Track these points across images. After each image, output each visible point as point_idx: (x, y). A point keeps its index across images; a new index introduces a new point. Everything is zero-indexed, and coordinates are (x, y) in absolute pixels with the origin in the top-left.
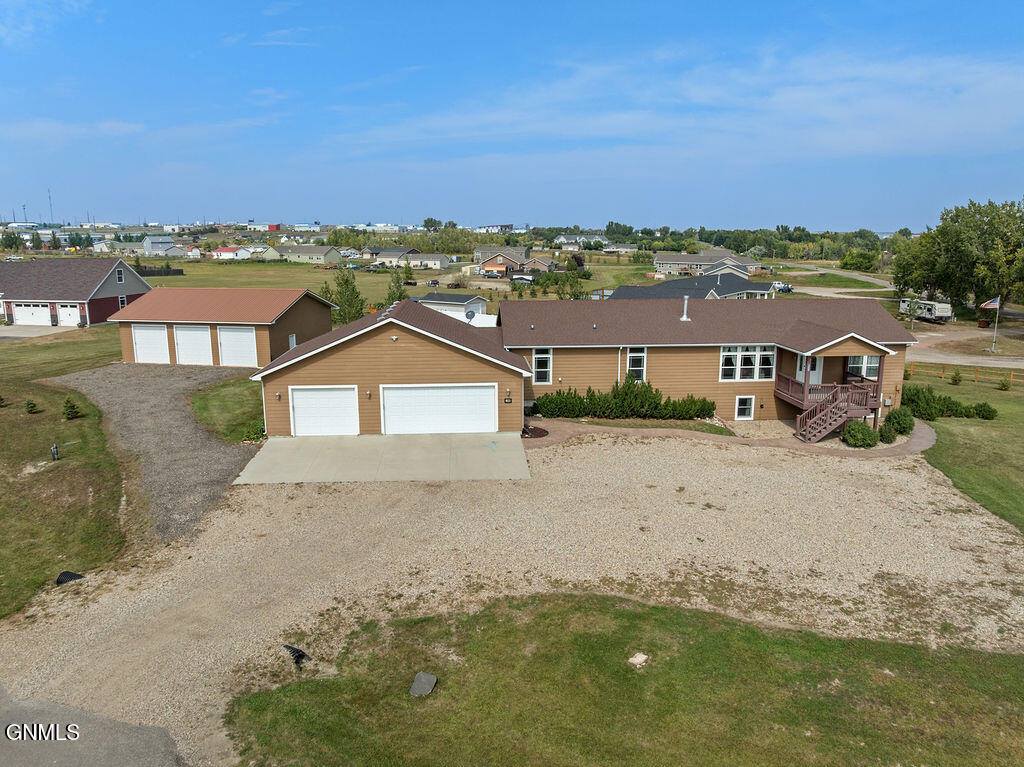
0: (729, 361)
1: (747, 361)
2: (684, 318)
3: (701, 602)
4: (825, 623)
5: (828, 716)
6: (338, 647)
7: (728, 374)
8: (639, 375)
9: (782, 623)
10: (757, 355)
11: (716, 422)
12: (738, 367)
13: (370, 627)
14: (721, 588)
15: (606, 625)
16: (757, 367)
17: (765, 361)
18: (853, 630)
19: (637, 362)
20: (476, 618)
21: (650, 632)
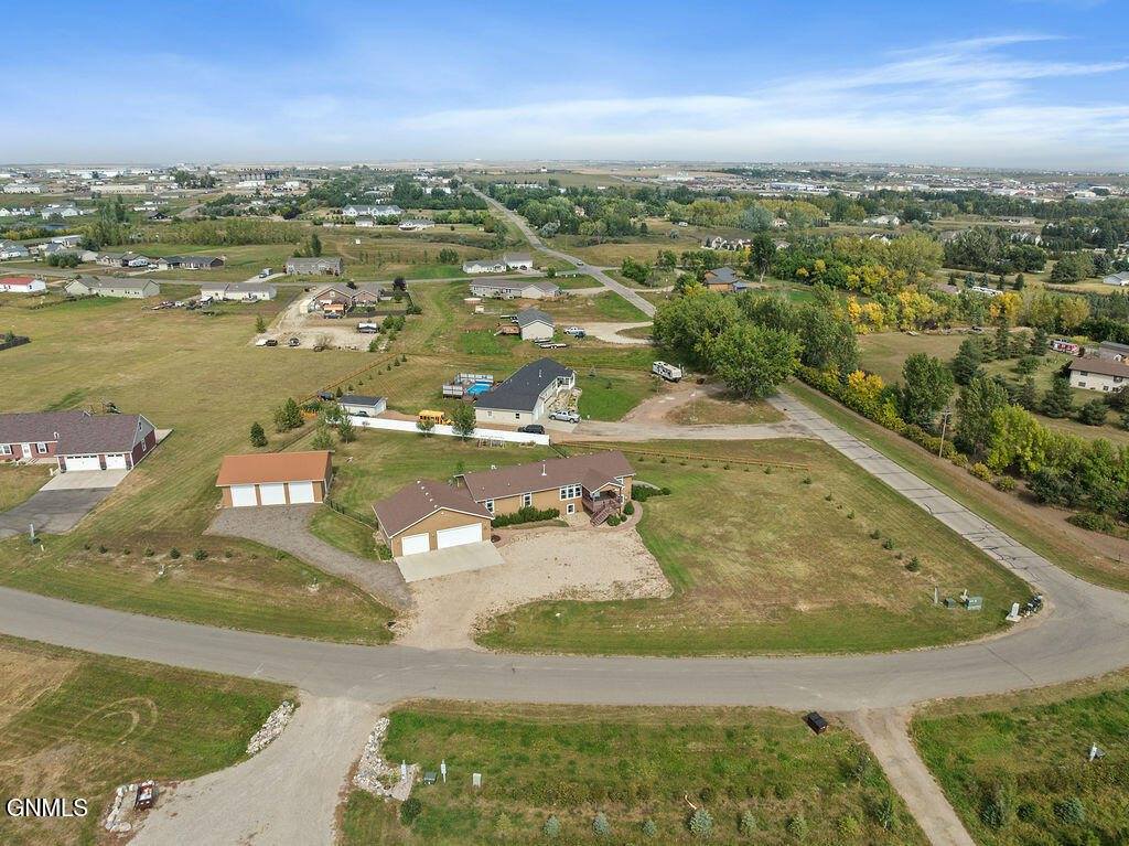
0: (564, 492)
1: (571, 491)
2: (544, 474)
3: (570, 598)
4: (601, 598)
5: (600, 619)
6: (486, 626)
7: (564, 497)
8: (528, 503)
9: (590, 600)
10: (574, 488)
11: (560, 518)
12: (567, 494)
13: (490, 619)
14: (574, 593)
15: (548, 608)
16: (574, 493)
17: (577, 489)
18: (607, 598)
19: (527, 498)
20: (515, 613)
21: (559, 608)
